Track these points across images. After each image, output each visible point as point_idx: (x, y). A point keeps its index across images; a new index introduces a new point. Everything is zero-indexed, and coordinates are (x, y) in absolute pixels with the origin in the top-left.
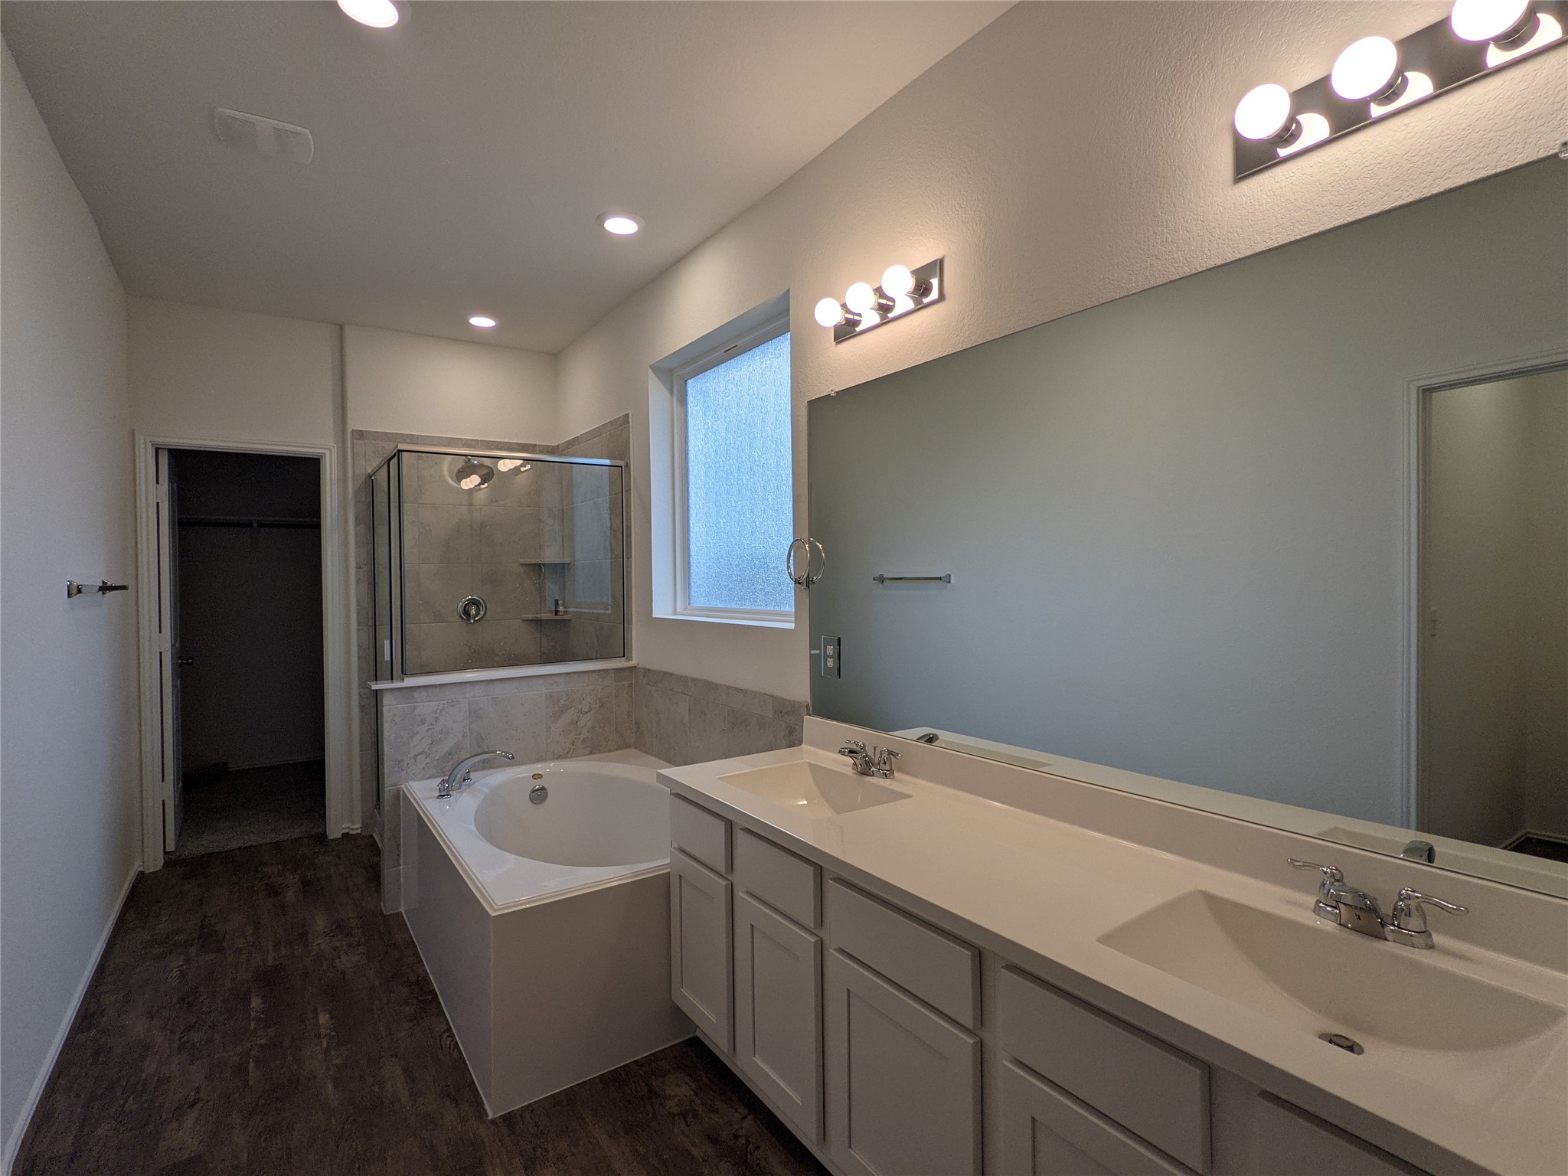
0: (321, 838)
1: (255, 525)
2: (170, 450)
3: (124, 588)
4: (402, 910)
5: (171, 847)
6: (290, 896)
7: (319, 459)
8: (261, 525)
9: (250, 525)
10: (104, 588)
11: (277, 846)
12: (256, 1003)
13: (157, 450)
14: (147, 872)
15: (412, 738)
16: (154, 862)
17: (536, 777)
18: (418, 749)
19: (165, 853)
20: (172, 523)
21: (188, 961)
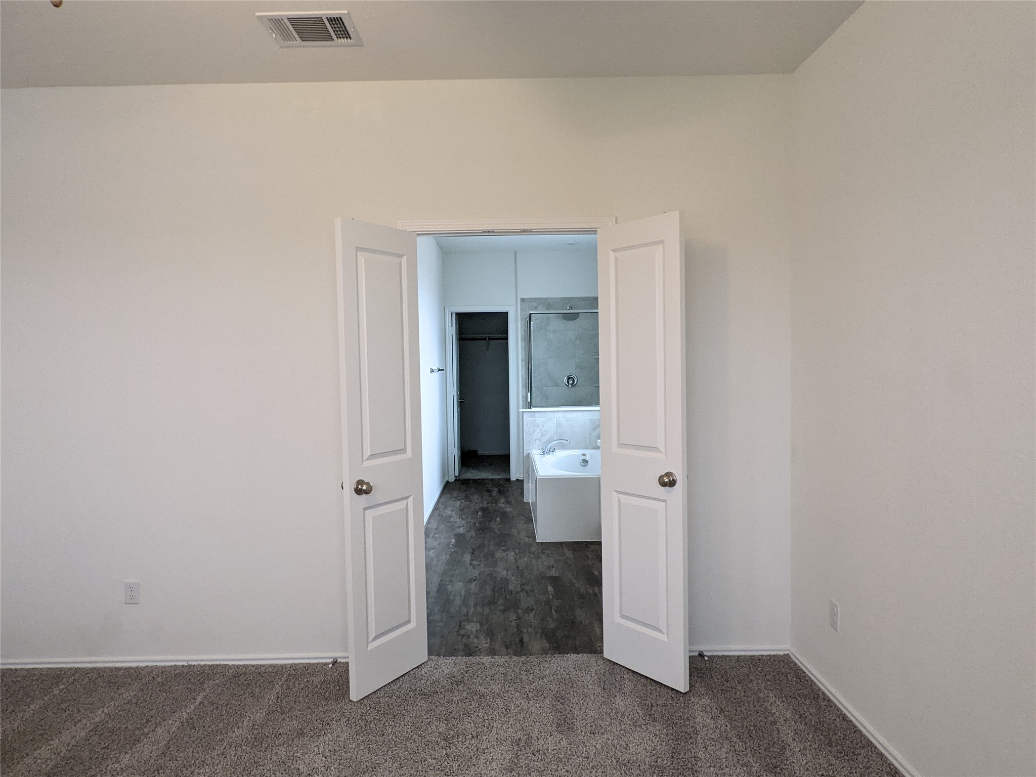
0: (509, 480)
1: (488, 339)
2: (456, 313)
3: (443, 370)
4: (530, 501)
5: (457, 475)
6: (494, 493)
7: (507, 312)
8: (490, 339)
9: (485, 339)
10: (439, 370)
11: (492, 480)
12: (480, 513)
13: (452, 313)
14: (450, 481)
15: (534, 432)
16: (452, 479)
17: (584, 455)
18: (536, 437)
19: (455, 476)
20: (457, 339)
21: (461, 503)
